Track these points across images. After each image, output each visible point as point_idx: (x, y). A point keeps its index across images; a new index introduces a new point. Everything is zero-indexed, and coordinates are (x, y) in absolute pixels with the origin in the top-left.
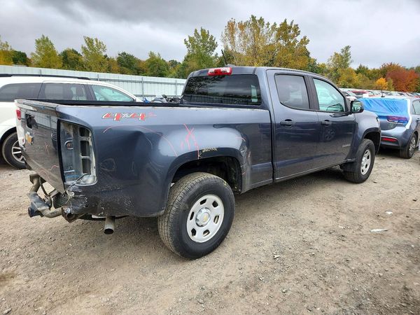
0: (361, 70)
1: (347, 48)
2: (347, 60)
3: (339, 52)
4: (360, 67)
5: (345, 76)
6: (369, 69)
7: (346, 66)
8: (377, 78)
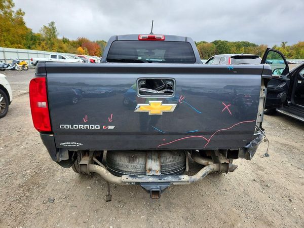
0: (65, 41)
1: (53, 23)
2: (54, 32)
3: (47, 26)
4: (64, 38)
5: (56, 44)
6: (70, 40)
7: (55, 37)
8: (77, 47)
